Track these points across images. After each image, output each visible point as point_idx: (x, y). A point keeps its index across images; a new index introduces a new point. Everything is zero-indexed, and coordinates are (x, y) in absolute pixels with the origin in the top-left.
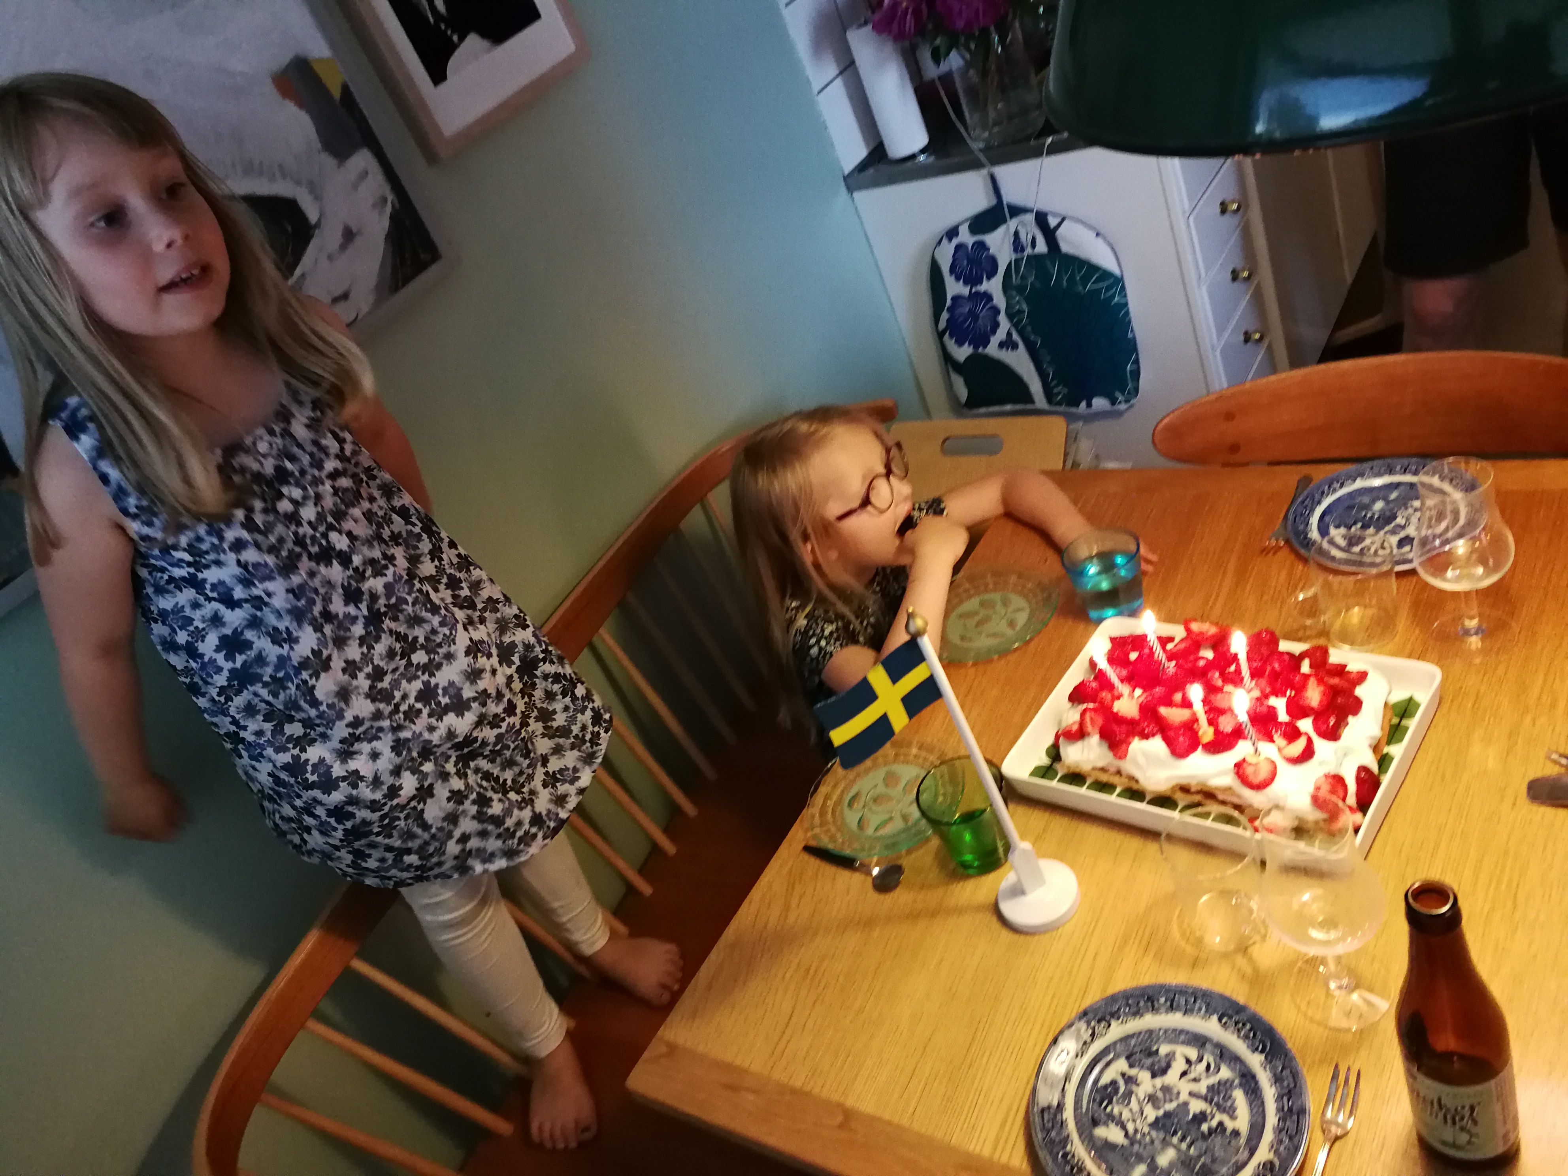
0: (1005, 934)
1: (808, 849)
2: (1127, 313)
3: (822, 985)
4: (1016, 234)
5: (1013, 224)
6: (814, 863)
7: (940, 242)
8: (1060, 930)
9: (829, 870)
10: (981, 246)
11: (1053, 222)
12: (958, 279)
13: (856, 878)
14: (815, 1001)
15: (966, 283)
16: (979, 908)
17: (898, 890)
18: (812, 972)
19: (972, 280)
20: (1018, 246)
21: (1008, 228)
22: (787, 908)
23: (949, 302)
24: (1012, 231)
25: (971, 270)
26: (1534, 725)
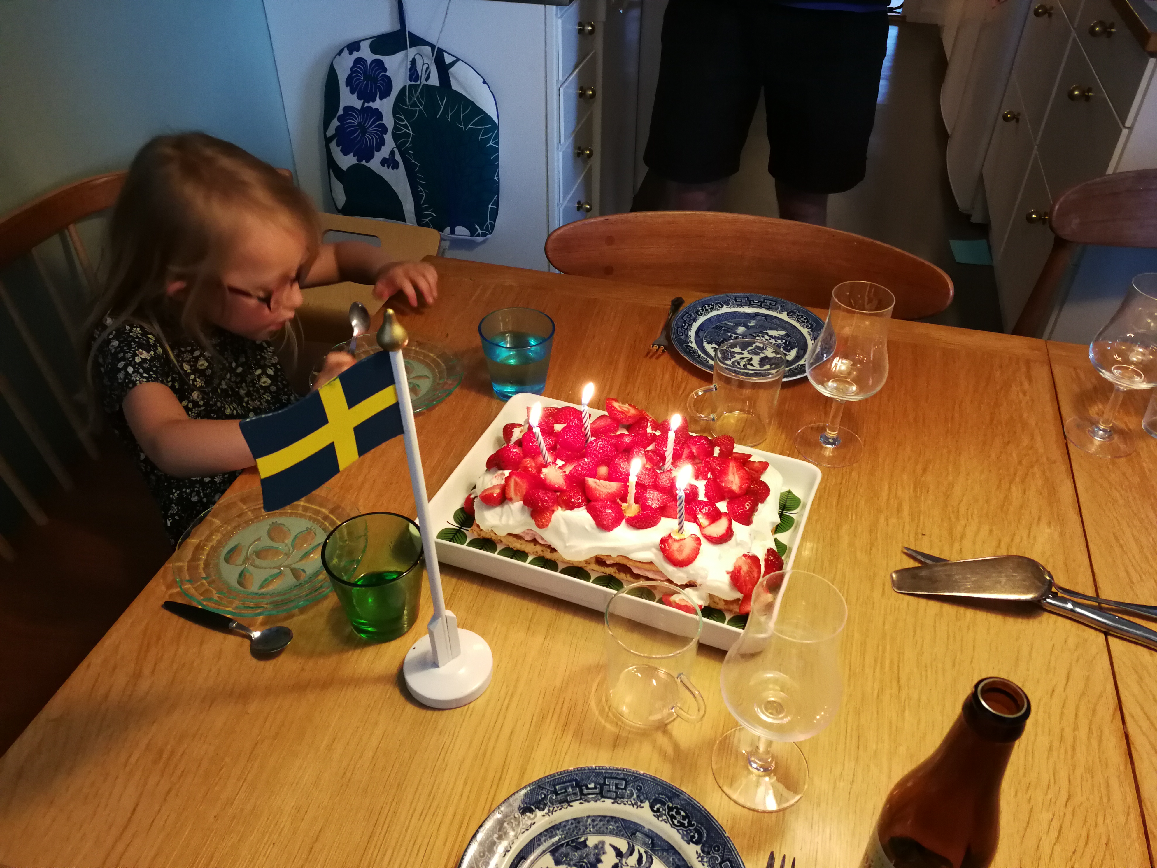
0: (410, 709)
1: (171, 606)
2: (497, 159)
3: (178, 772)
4: (414, 62)
5: (412, 52)
6: (176, 621)
7: (340, 53)
8: (472, 705)
9: (197, 631)
10: (379, 65)
11: (448, 59)
12: (352, 92)
13: (231, 642)
14: (169, 792)
15: (359, 98)
16: (379, 680)
17: (283, 657)
18: (165, 756)
19: (366, 96)
20: (413, 73)
21: (407, 56)
22: (137, 675)
23: (341, 112)
24: (410, 59)
25: (367, 85)
26: (887, 525)
